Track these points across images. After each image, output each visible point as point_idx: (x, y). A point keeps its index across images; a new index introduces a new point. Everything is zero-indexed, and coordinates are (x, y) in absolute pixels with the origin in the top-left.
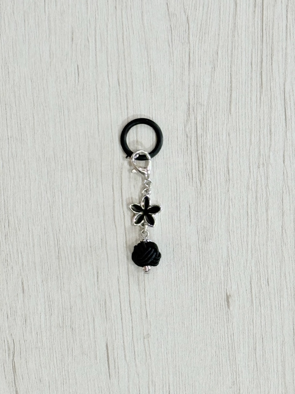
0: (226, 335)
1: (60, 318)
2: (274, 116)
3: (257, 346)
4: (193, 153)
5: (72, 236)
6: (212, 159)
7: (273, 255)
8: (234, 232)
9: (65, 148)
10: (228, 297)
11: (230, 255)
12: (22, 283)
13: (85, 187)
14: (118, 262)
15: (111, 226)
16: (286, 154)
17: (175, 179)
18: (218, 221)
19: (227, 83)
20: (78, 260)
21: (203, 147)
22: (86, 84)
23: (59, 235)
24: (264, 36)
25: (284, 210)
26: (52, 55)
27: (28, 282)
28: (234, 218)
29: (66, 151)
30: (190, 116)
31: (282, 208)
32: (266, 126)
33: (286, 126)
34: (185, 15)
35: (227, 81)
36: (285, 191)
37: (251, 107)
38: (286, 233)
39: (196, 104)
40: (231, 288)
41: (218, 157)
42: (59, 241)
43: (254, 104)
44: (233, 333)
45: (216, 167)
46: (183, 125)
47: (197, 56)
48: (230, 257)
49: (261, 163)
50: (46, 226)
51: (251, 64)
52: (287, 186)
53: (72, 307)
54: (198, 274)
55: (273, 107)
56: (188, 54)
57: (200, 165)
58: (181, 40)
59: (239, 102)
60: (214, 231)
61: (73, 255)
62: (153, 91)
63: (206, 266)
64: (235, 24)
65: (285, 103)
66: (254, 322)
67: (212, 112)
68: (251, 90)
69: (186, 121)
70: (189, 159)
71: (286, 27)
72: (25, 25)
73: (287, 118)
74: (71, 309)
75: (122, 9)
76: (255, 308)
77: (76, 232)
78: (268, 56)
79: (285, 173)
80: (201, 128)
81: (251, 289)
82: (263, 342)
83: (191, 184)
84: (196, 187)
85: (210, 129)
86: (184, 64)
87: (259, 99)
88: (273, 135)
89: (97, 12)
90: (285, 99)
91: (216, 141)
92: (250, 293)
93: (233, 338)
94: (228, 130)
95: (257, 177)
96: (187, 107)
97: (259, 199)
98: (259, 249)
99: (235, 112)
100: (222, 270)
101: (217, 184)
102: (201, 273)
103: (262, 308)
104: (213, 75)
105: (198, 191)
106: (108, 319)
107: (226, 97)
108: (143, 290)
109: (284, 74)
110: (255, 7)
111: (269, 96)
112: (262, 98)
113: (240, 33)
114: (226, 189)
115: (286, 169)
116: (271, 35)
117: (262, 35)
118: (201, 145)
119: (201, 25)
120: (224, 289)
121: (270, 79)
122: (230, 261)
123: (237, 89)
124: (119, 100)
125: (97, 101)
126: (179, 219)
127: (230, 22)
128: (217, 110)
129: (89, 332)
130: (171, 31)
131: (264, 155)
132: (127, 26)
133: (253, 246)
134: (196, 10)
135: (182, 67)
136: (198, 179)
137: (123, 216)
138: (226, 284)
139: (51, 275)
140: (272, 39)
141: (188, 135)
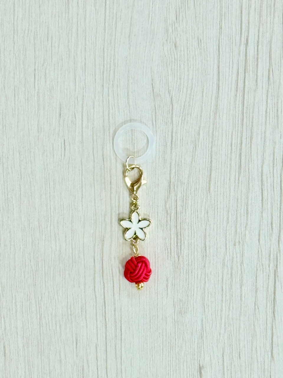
2: (251, 196)
4: (172, 229)
6: (190, 235)
7: (245, 329)
8: (209, 306)
9: (50, 219)
10: (200, 368)
11: (204, 327)
12: (4, 347)
13: (67, 257)
14: (97, 331)
15: (92, 295)
17: (154, 253)
18: (194, 295)
19: (207, 163)
20: (58, 327)
21: (182, 223)
22: (72, 158)
23: (41, 302)
25: (258, 287)
26: (40, 129)
27: (10, 346)
29: (51, 222)
30: (171, 193)
31: (256, 285)
32: (243, 206)
33: (262, 206)
34: (170, 95)
35: (207, 161)
36: (259, 269)
37: (230, 188)
38: (258, 309)
39: (176, 181)
40: (204, 360)
41: (196, 234)
42: (41, 308)
43: (233, 184)
45: (194, 243)
46: (164, 202)
47: (179, 136)
48: (204, 330)
49: (237, 241)
50: (28, 294)
51: (231, 146)
52: (261, 264)
53: (52, 371)
54: (173, 345)
55: (251, 188)
56: (171, 133)
57: (178, 241)
58: (165, 120)
59: (218, 181)
60: (189, 304)
61: (54, 323)
63: (181, 337)
64: (217, 106)
65: (262, 185)
67: (192, 191)
68: (230, 171)
69: (167, 198)
70: (168, 234)
71: (266, 112)
72: (15, 99)
75: (109, 88)
77: (57, 300)
79: (260, 251)
80: (181, 205)
81: (223, 361)
83: (169, 258)
84: (174, 261)
85: (189, 207)
86: (167, 142)
87: (237, 179)
89: (85, 90)
90: (262, 180)
91: (195, 218)
92: (222, 365)
94: (207, 208)
95: (233, 254)
96: (168, 184)
97: (234, 276)
98: (232, 324)
99: (214, 191)
100: (196, 342)
101: (194, 260)
102: (175, 344)
104: (194, 155)
105: (176, 265)
107: (206, 177)
108: (120, 358)
109: (262, 156)
110: (237, 91)
111: (247, 177)
113: (221, 114)
114: (203, 264)
116: (251, 119)
117: (242, 118)
118: (180, 222)
119: (184, 106)
120: (197, 359)
122: (203, 334)
123: (217, 168)
124: (103, 175)
125: (82, 175)
127: (212, 104)
128: (196, 189)
130: (155, 111)
131: (240, 233)
133: (226, 320)
134: (180, 91)
135: (165, 146)
136: (176, 254)
137: (103, 286)
138: (199, 356)
140: (252, 123)
141: (168, 211)
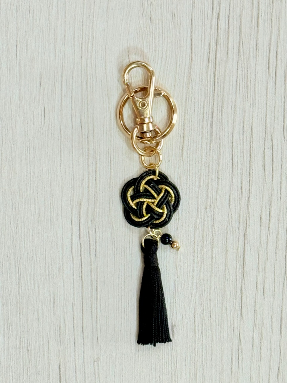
0: (170, 361)
1: (18, 340)
3: (198, 373)
5: (32, 264)
16: (231, 198)
24: (216, 89)
28: (182, 254)
44: (177, 360)
62: (112, 135)
66: (196, 350)
73: (234, 165)
74: (28, 331)
76: (197, 337)
78: (219, 107)
82: (203, 369)
88: (220, 179)
93: (176, 364)
103: (204, 338)
106: (62, 342)
112: (212, 145)
115: (231, 211)
121: (220, 128)
126: (131, 253)
129: (44, 354)
132: (91, 74)
139: (11, 300)
